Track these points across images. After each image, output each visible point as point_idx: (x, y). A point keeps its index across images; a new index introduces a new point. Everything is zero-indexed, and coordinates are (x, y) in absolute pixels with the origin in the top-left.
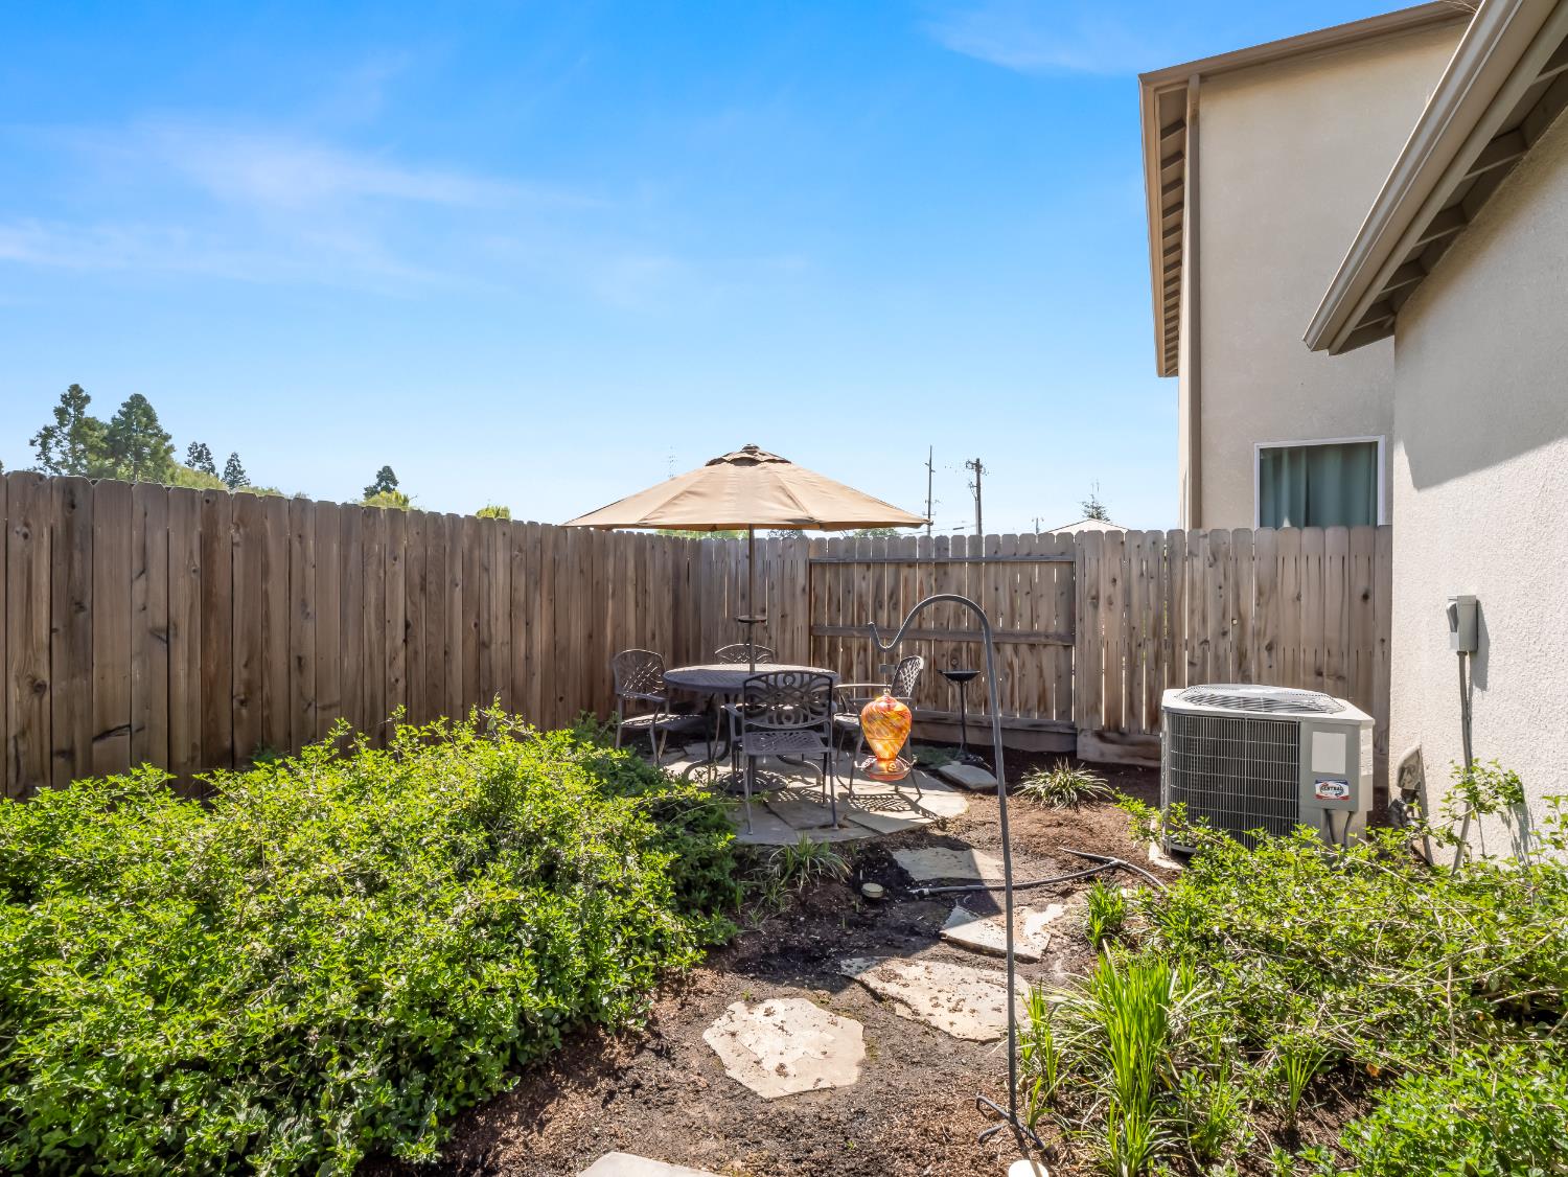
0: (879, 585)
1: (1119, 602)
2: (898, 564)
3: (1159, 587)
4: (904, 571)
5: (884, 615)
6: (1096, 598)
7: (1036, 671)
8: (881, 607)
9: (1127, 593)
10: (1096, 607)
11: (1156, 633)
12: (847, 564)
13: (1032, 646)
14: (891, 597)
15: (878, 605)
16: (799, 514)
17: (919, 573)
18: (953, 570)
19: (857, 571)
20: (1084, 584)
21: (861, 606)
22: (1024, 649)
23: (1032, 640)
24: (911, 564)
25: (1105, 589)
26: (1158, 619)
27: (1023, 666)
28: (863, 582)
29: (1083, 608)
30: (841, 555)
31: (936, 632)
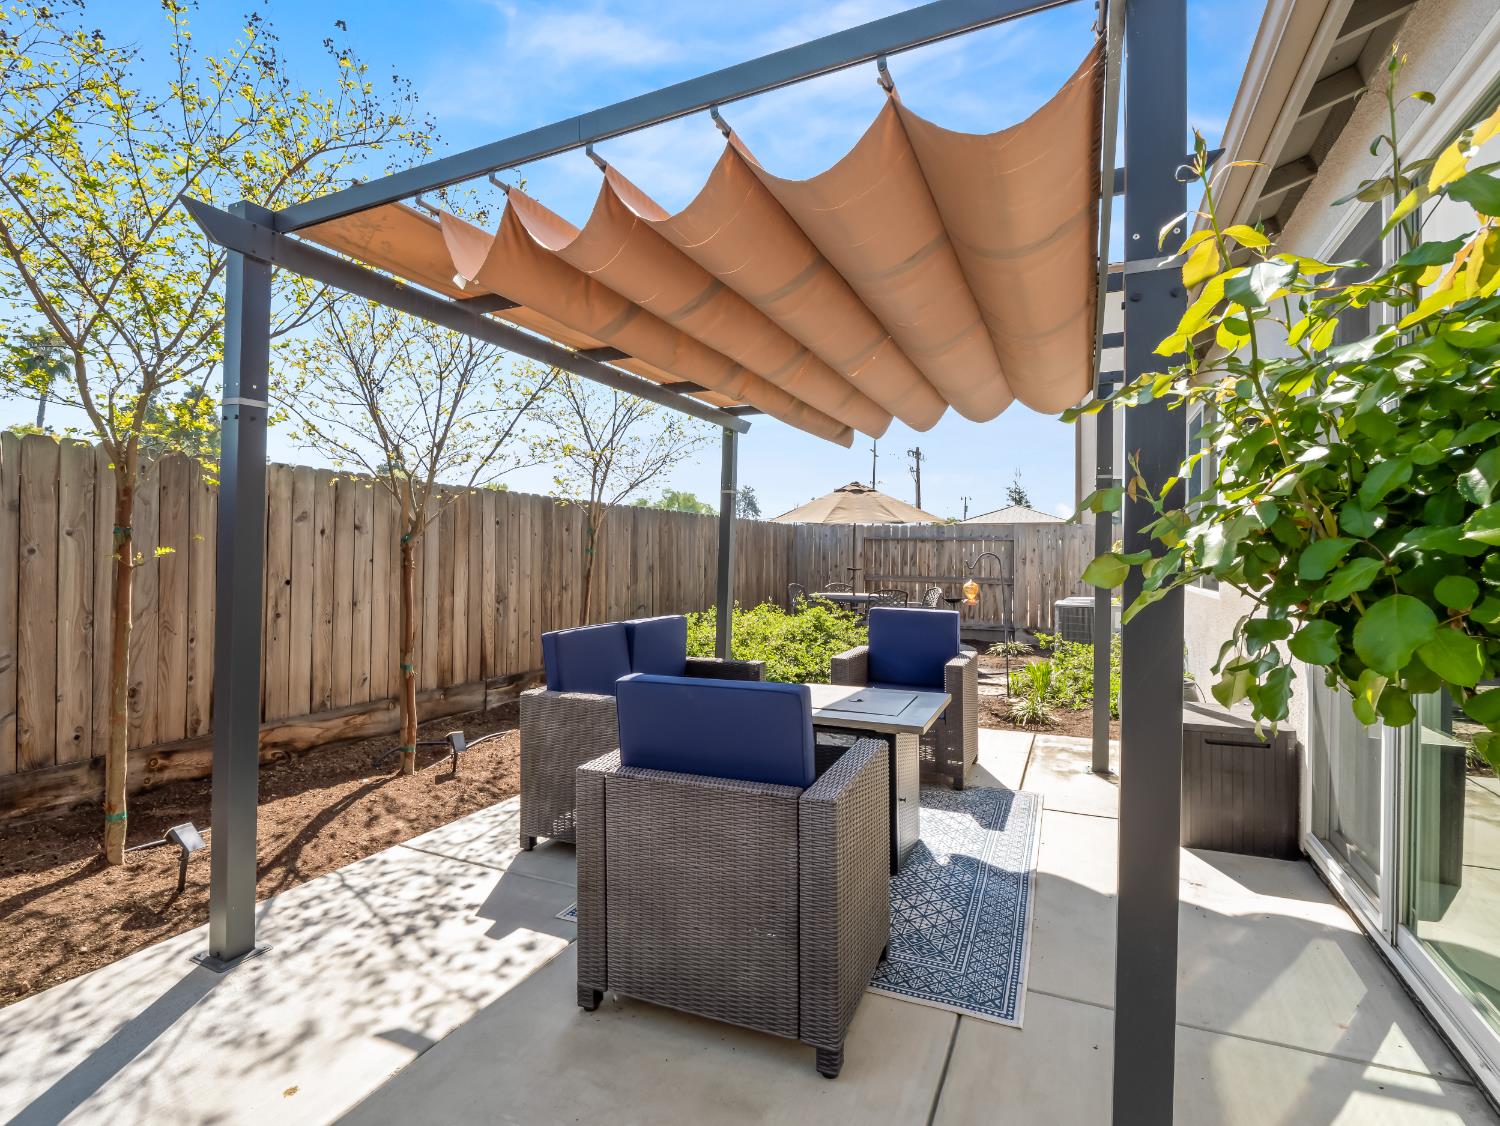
0: (904, 553)
1: (1036, 561)
2: (915, 540)
3: (1057, 554)
4: (919, 544)
5: (907, 570)
6: (1025, 559)
7: (992, 599)
8: (906, 564)
9: (1041, 557)
10: (1024, 563)
11: (1056, 577)
12: (886, 540)
13: (990, 585)
14: (912, 559)
15: (904, 563)
16: (896, 520)
17: (928, 546)
18: (947, 545)
19: (891, 545)
20: (1018, 553)
21: (894, 563)
22: (986, 586)
23: (991, 582)
24: (923, 541)
25: (1029, 555)
26: (1057, 570)
27: (985, 596)
28: (895, 551)
29: (1018, 563)
30: (883, 535)
31: (937, 577)
